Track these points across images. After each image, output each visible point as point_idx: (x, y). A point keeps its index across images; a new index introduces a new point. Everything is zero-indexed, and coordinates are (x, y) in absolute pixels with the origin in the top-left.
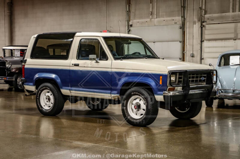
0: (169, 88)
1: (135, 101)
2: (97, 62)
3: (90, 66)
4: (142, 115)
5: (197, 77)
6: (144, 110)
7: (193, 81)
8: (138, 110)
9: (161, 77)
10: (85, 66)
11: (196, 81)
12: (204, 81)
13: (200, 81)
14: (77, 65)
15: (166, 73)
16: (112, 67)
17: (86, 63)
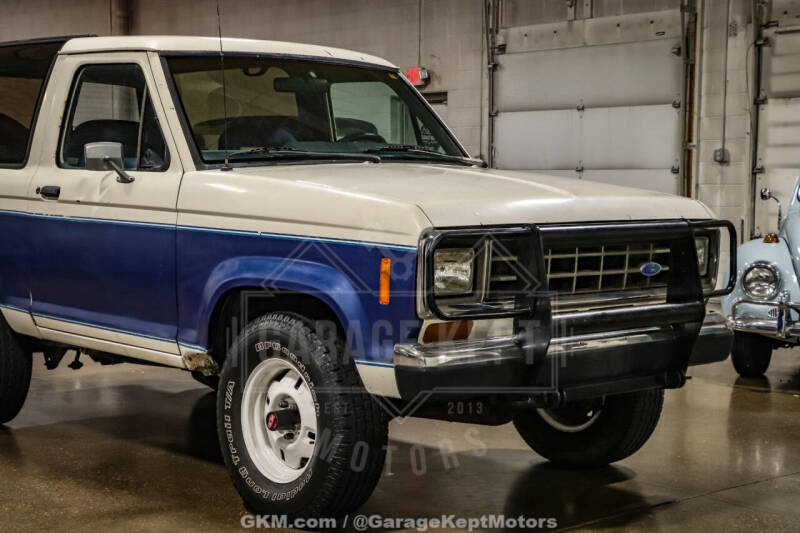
0: (427, 323)
1: (276, 383)
2: (124, 180)
3: (97, 198)
4: (304, 460)
5: (614, 263)
6: (311, 435)
7: (586, 284)
8: (290, 437)
9: (386, 266)
10: (81, 199)
11: (611, 283)
12: (659, 278)
13: (636, 280)
14: (51, 193)
15: (411, 240)
16: (179, 207)
17: (83, 182)
